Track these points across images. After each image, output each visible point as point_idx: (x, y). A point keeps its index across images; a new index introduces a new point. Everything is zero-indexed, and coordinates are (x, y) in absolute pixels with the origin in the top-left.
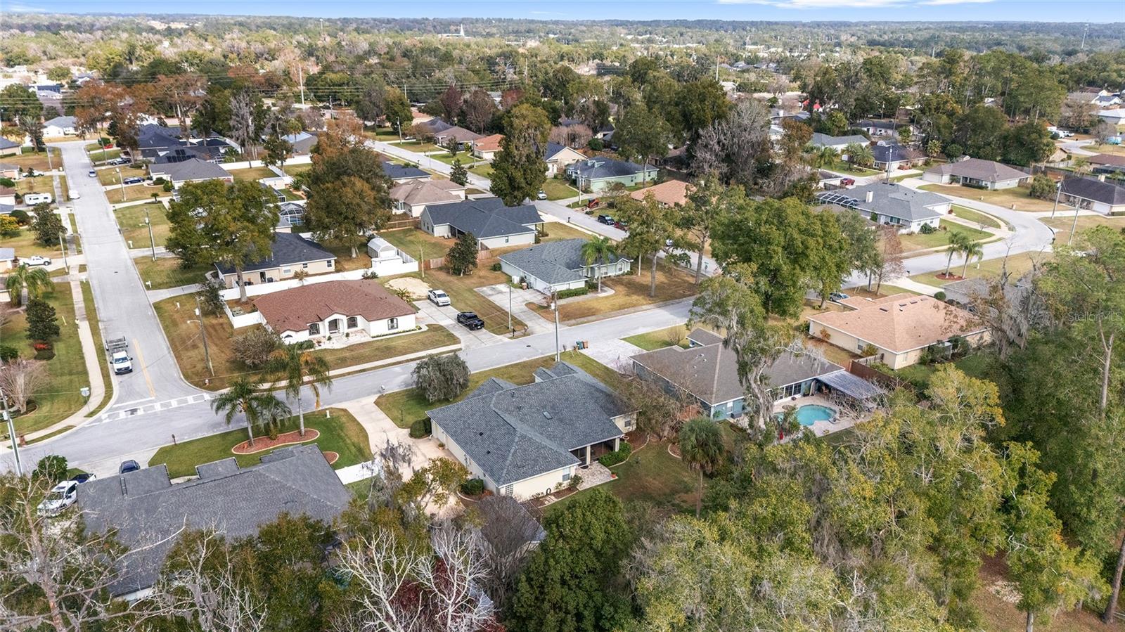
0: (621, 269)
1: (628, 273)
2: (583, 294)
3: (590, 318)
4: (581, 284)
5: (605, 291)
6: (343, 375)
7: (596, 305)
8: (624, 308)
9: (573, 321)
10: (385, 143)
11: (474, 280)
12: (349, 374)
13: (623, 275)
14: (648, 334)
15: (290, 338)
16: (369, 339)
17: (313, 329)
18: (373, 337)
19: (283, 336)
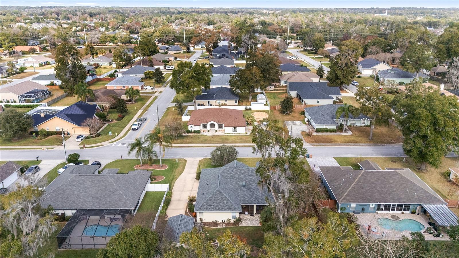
0: (364, 123)
1: (368, 126)
2: (333, 132)
3: (327, 144)
4: (334, 127)
5: (347, 133)
6: (200, 147)
7: (336, 139)
8: (350, 143)
9: (317, 144)
10: (309, 57)
11: (288, 117)
12: (203, 146)
13: (365, 126)
14: (350, 158)
15: (192, 128)
16: (223, 134)
17: (205, 126)
18: (225, 134)
19: (189, 126)
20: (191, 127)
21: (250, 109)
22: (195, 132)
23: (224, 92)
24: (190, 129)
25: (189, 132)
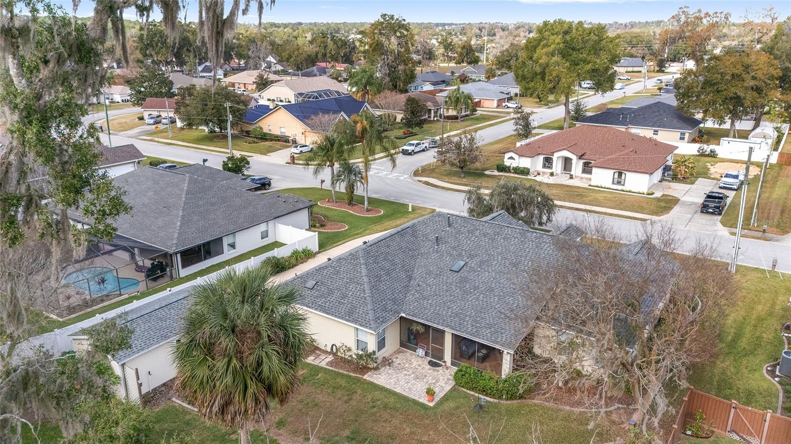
15: (512, 161)
16: (586, 186)
17: (548, 162)
18: (590, 185)
19: (507, 155)
20: (511, 158)
21: (713, 154)
22: (517, 171)
23: (658, 111)
24: (507, 163)
25: (502, 168)
